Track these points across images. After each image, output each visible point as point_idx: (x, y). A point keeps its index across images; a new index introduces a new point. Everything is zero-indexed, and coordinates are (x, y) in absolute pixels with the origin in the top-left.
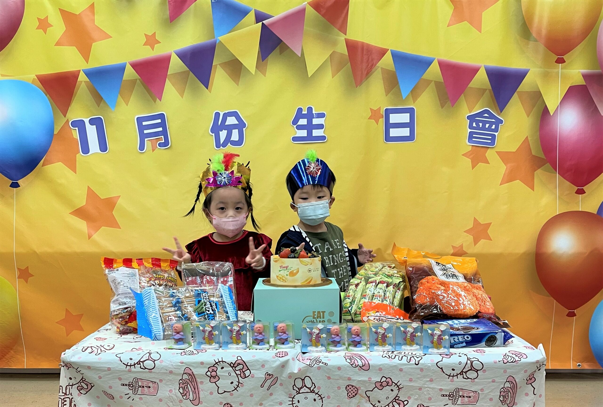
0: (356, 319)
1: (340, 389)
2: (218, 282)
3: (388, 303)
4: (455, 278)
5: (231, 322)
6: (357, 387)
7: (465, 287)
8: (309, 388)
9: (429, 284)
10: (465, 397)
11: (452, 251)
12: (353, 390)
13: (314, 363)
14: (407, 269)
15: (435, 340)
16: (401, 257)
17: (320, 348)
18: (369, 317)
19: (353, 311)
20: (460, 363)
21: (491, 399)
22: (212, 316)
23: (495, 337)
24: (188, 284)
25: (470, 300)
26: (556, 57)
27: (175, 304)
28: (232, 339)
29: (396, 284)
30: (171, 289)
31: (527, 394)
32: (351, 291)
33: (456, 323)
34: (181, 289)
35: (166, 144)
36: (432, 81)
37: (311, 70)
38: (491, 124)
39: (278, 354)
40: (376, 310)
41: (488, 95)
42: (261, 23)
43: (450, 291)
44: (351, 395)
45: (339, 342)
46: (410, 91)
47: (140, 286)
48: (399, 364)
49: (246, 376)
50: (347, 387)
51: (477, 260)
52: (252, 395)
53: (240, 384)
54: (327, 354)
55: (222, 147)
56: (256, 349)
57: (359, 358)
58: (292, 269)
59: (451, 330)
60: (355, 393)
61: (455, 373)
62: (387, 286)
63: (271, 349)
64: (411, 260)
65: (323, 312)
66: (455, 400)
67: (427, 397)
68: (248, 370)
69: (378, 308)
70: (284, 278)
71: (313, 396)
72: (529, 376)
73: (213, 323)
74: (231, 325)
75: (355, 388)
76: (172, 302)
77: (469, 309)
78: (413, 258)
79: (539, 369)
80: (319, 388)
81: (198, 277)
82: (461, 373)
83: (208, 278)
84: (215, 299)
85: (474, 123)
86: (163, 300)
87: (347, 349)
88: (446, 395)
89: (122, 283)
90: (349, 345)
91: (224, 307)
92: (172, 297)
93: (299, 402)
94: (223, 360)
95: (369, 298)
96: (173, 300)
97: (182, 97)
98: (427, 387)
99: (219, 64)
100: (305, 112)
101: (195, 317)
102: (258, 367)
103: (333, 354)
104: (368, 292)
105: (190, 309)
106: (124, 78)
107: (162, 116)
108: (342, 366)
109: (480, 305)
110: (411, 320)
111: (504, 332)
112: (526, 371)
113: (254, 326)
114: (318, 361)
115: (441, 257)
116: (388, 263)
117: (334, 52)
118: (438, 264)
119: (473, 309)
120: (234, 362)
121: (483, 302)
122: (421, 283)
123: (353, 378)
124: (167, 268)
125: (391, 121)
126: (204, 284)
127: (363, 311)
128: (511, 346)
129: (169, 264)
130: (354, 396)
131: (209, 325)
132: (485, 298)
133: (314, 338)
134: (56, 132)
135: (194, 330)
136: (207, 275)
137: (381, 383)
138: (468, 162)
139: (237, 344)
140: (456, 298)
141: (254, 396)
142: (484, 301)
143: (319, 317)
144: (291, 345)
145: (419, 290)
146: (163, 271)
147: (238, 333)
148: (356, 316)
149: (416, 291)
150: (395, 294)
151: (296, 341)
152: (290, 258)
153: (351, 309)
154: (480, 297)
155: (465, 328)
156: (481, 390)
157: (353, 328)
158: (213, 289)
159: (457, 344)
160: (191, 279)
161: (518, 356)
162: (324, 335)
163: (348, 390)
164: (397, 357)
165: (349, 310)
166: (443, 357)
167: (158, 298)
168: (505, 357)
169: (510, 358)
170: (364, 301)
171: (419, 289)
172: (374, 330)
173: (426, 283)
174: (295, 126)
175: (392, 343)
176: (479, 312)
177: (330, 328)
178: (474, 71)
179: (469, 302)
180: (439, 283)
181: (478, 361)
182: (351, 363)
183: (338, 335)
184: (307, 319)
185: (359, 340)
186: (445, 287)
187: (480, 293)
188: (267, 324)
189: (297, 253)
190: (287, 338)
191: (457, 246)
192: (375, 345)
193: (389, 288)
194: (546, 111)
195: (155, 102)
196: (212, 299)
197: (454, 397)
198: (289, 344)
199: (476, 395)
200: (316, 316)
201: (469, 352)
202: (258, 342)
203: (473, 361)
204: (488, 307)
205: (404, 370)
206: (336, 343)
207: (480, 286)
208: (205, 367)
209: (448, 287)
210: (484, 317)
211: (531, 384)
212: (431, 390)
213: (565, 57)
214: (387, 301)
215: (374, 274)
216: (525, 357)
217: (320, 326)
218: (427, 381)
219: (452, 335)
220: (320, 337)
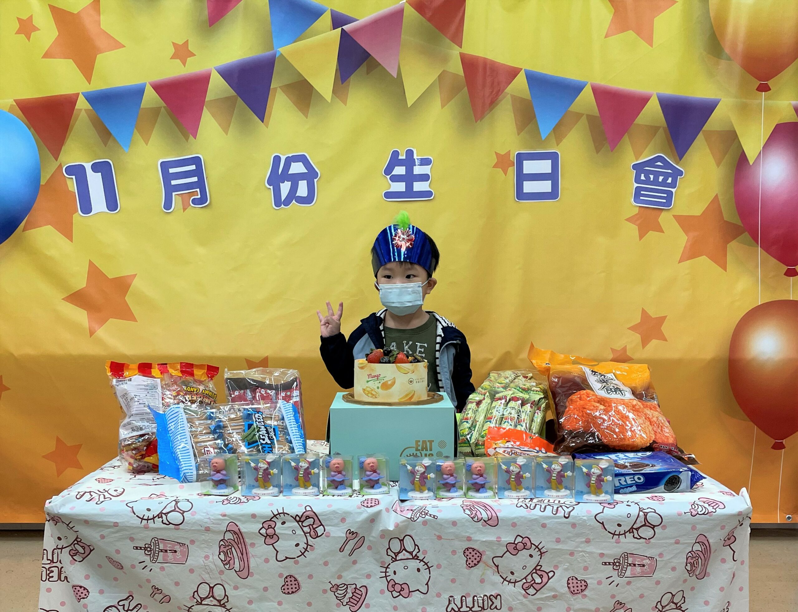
0: (477, 452)
1: (454, 555)
2: (277, 398)
3: (523, 429)
4: (619, 393)
5: (297, 455)
6: (481, 550)
7: (634, 406)
8: (411, 553)
9: (581, 402)
10: (637, 565)
11: (611, 356)
12: (475, 555)
13: (418, 515)
14: (550, 380)
15: (592, 482)
16: (541, 363)
17: (426, 494)
18: (497, 450)
19: (473, 441)
20: (629, 516)
21: (674, 569)
22: (269, 448)
23: (679, 478)
24: (234, 400)
25: (641, 425)
26: (757, 83)
27: (215, 429)
28: (298, 480)
29: (534, 401)
30: (209, 408)
31: (723, 561)
32: (470, 412)
33: (622, 458)
34: (224, 408)
35: (202, 200)
36: (583, 114)
37: (411, 97)
38: (667, 176)
39: (366, 502)
40: (507, 439)
41: (661, 136)
42: (341, 28)
43: (613, 412)
44: (471, 563)
45: (453, 485)
46: (552, 129)
47: (163, 404)
48: (541, 517)
49: (319, 535)
50: (466, 551)
51: (650, 368)
52: (326, 563)
53: (309, 546)
54: (436, 502)
55: (284, 205)
56: (333, 496)
57: (484, 508)
58: (386, 379)
59: (616, 468)
60: (477, 560)
61: (621, 530)
62: (523, 404)
63: (355, 495)
64: (558, 367)
65: (431, 442)
66: (622, 570)
67: (582, 565)
68: (322, 526)
69: (509, 436)
70: (373, 392)
71: (415, 564)
72: (729, 535)
73: (270, 458)
74: (297, 461)
75: (477, 552)
76: (211, 426)
77: (639, 438)
78: (559, 364)
79: (741, 523)
80: (425, 552)
81: (248, 391)
82: (631, 531)
83: (263, 391)
84: (273, 423)
85: (643, 175)
86: (197, 423)
87: (465, 495)
88: (609, 563)
89: (136, 399)
90: (468, 489)
91: (287, 433)
92: (210, 419)
93: (395, 573)
94: (285, 512)
95: (496, 421)
96: (211, 424)
97: (227, 134)
98: (582, 551)
99: (279, 87)
100: (402, 157)
101: (243, 449)
102: (336, 521)
103: (444, 503)
104: (495, 412)
105: (236, 437)
106: (142, 106)
107: (197, 161)
108: (459, 520)
109: (656, 432)
110: (557, 453)
111: (691, 470)
112: (723, 528)
113: (330, 462)
114: (423, 512)
115: (598, 364)
116: (523, 372)
117: (444, 71)
118: (594, 373)
119: (646, 438)
120: (300, 515)
121: (660, 428)
122: (572, 400)
123: (475, 537)
124: (203, 377)
125: (525, 171)
126: (257, 400)
127: (487, 440)
128: (701, 491)
129: (206, 371)
130: (475, 565)
131: (265, 460)
132: (663, 422)
133: (418, 479)
134: (43, 182)
135: (243, 467)
136: (262, 388)
137: (515, 545)
138: (633, 229)
139: (306, 487)
140: (620, 422)
141: (330, 565)
142: (662, 427)
143: (424, 448)
144: (384, 489)
145: (569, 411)
146: (196, 382)
147: (307, 472)
148: (477, 448)
149: (563, 412)
150: (534, 416)
151: (391, 483)
152: (383, 363)
153: (470, 438)
154: (655, 421)
155: (635, 465)
156: (659, 555)
157: (475, 465)
158: (270, 407)
159: (623, 488)
160: (238, 394)
161: (712, 505)
162: (432, 475)
163: (467, 555)
164: (538, 507)
165: (467, 439)
166: (604, 507)
167: (190, 421)
168: (693, 507)
169: (700, 509)
170: (489, 426)
171: (567, 409)
172: (504, 467)
173: (578, 399)
174: (388, 177)
175: (531, 487)
176: (654, 442)
177: (441, 464)
178: (643, 100)
179: (640, 428)
180: (596, 400)
181: (655, 512)
182: (472, 516)
183: (452, 475)
184: (407, 452)
185: (483, 483)
186: (605, 406)
187: (656, 415)
188: (349, 458)
189: (393, 355)
190: (379, 479)
191: (619, 349)
192: (505, 489)
193: (525, 407)
194: (742, 159)
195: (187, 139)
196: (269, 422)
197: (621, 566)
198: (380, 487)
199: (653, 563)
200: (420, 448)
201: (641, 499)
202: (336, 485)
203: (647, 513)
204: (666, 434)
205: (548, 525)
206: (449, 487)
207: (655, 404)
208: (258, 522)
209: (609, 406)
210: (661, 450)
211: (729, 545)
212: (587, 555)
213: (770, 83)
214: (522, 426)
215: (503, 387)
216: (722, 506)
217: (427, 462)
218: (582, 542)
219: (617, 475)
220: (427, 478)
